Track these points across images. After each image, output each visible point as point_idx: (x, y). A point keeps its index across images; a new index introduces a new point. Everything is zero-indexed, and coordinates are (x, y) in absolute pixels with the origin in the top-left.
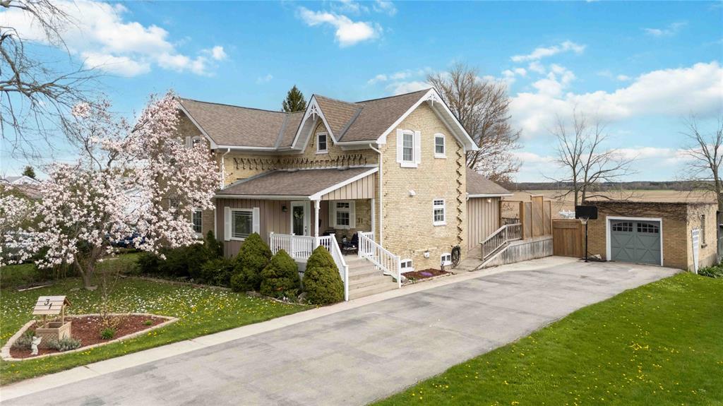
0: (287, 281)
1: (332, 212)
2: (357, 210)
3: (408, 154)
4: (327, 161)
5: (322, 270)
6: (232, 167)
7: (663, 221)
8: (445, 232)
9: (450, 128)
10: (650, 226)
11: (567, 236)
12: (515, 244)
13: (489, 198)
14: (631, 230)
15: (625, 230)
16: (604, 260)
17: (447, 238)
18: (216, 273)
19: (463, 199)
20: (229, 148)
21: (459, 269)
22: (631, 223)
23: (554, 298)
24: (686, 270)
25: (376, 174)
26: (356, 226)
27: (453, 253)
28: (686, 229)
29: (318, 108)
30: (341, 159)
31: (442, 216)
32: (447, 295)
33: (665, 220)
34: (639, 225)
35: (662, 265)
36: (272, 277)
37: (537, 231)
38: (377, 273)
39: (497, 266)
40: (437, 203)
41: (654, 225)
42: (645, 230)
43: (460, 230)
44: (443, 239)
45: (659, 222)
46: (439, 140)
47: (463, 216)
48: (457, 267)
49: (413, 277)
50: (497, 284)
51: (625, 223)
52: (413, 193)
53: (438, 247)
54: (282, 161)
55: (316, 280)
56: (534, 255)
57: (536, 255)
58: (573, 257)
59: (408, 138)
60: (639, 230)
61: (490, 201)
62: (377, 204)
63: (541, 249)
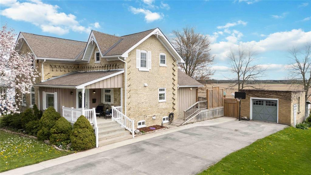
0: (63, 136)
1: (103, 94)
2: (114, 94)
3: (144, 63)
4: (100, 67)
5: (80, 130)
6: (48, 70)
7: (279, 100)
8: (165, 105)
9: (169, 51)
10: (272, 102)
11: (231, 107)
12: (204, 111)
13: (191, 87)
14: (262, 104)
15: (260, 104)
16: (248, 119)
17: (166, 109)
18: (33, 129)
19: (176, 88)
20: (45, 59)
21: (172, 125)
22: (263, 101)
23: (217, 146)
24: (290, 125)
25: (123, 74)
26: (114, 102)
27: (169, 116)
28: (290, 104)
29: (94, 38)
30: (106, 66)
31: (164, 97)
32: (157, 143)
33: (280, 99)
34: (267, 102)
35: (278, 123)
36: (55, 133)
37: (215, 104)
38: (121, 130)
39: (193, 123)
40: (161, 90)
41: (274, 102)
42: (269, 105)
43: (174, 104)
44: (164, 109)
45: (277, 101)
46: (163, 57)
47: (176, 97)
48: (172, 124)
49: (144, 130)
50: (188, 135)
51: (260, 101)
52: (146, 85)
53: (161, 113)
54: (80, 67)
55: (76, 136)
56: (214, 116)
57: (215, 117)
58: (233, 117)
59: (143, 56)
60: (267, 105)
61: (191, 89)
62: (124, 91)
63: (217, 113)
